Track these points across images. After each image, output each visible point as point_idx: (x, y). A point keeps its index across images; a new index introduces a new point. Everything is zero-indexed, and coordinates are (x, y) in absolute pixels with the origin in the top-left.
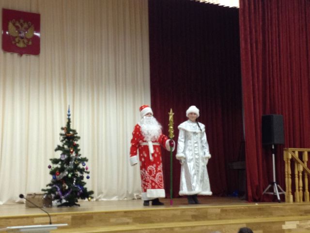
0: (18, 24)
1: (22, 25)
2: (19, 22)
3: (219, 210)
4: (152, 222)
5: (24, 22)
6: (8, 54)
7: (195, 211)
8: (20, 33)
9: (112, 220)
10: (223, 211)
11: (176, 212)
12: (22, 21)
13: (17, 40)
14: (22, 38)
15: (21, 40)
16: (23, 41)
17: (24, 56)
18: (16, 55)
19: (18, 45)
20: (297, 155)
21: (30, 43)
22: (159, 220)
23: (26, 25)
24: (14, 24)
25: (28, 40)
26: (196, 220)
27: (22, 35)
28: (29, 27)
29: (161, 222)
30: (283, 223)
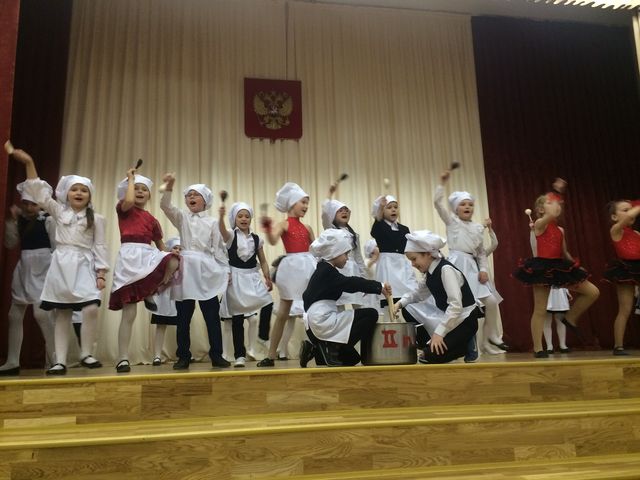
0: (268, 97)
1: (273, 98)
3: (620, 371)
7: (540, 373)
8: (271, 109)
10: (630, 372)
11: (477, 376)
12: (273, 93)
13: (266, 119)
14: (274, 116)
15: (273, 120)
16: (277, 121)
17: (278, 142)
18: (267, 141)
19: (268, 126)
21: (288, 122)
23: (279, 98)
24: (262, 98)
25: (284, 118)
28: (285, 99)
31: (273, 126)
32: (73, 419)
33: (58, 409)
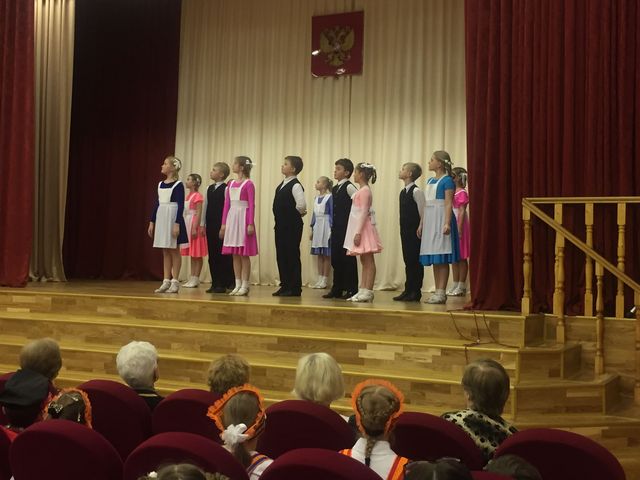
0: (332, 34)
1: (337, 34)
2: (334, 29)
3: (270, 311)
4: (154, 318)
5: (341, 28)
6: (320, 80)
7: (224, 309)
8: (333, 45)
9: (100, 310)
11: (191, 307)
12: (337, 28)
13: (330, 56)
14: (336, 52)
15: (336, 56)
16: (339, 57)
21: (349, 57)
22: (164, 316)
23: (342, 33)
24: (326, 36)
25: (346, 53)
26: (227, 324)
27: (338, 47)
28: (348, 33)
29: (167, 319)
31: (336, 63)
32: (28, 310)
33: (24, 305)
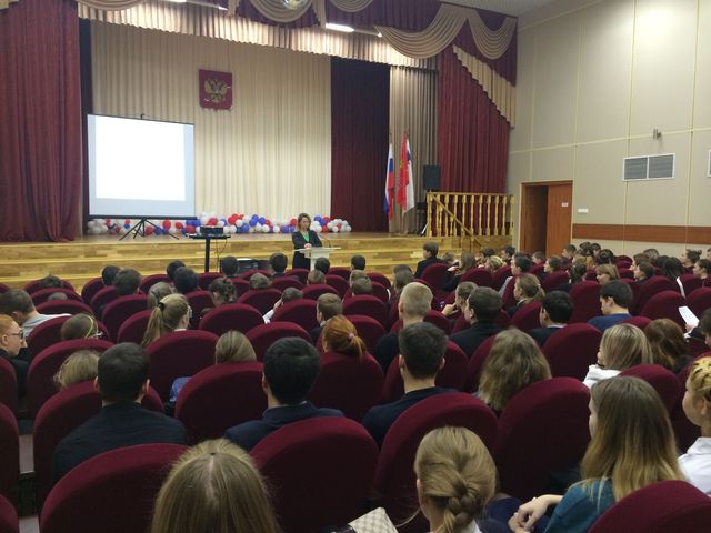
0: (213, 83)
1: (216, 83)
3: (359, 242)
6: (206, 109)
8: (215, 91)
10: (362, 242)
12: (216, 80)
14: (217, 95)
17: (219, 111)
18: (212, 110)
19: (213, 101)
20: (438, 198)
23: (219, 84)
24: (209, 83)
25: (222, 96)
28: (223, 85)
30: (412, 253)
31: (216, 101)
